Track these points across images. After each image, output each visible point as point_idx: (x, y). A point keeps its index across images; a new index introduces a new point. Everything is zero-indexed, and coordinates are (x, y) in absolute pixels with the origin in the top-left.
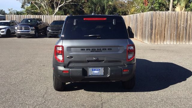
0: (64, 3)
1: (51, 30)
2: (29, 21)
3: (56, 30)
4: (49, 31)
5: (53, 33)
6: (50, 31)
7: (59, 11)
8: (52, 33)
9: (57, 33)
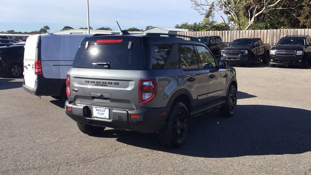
0: (264, 8)
1: (228, 54)
2: (200, 40)
3: (233, 54)
4: (222, 56)
5: (229, 58)
6: (224, 55)
7: (254, 22)
8: (227, 59)
9: (234, 58)
